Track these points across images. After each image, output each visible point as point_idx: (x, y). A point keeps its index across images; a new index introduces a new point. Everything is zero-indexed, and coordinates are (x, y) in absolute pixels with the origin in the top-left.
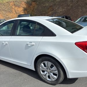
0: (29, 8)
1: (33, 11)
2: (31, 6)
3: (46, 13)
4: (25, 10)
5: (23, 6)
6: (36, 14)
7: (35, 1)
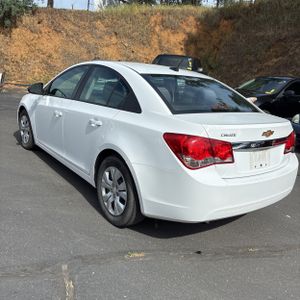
0: (205, 36)
1: (215, 47)
2: (214, 33)
3: (258, 61)
4: (191, 41)
5: (188, 30)
6: (222, 58)
7: (231, 18)
